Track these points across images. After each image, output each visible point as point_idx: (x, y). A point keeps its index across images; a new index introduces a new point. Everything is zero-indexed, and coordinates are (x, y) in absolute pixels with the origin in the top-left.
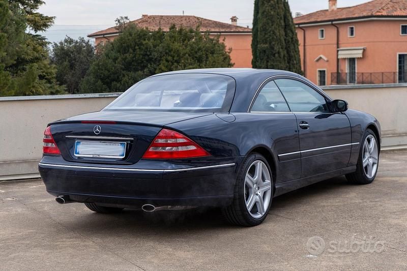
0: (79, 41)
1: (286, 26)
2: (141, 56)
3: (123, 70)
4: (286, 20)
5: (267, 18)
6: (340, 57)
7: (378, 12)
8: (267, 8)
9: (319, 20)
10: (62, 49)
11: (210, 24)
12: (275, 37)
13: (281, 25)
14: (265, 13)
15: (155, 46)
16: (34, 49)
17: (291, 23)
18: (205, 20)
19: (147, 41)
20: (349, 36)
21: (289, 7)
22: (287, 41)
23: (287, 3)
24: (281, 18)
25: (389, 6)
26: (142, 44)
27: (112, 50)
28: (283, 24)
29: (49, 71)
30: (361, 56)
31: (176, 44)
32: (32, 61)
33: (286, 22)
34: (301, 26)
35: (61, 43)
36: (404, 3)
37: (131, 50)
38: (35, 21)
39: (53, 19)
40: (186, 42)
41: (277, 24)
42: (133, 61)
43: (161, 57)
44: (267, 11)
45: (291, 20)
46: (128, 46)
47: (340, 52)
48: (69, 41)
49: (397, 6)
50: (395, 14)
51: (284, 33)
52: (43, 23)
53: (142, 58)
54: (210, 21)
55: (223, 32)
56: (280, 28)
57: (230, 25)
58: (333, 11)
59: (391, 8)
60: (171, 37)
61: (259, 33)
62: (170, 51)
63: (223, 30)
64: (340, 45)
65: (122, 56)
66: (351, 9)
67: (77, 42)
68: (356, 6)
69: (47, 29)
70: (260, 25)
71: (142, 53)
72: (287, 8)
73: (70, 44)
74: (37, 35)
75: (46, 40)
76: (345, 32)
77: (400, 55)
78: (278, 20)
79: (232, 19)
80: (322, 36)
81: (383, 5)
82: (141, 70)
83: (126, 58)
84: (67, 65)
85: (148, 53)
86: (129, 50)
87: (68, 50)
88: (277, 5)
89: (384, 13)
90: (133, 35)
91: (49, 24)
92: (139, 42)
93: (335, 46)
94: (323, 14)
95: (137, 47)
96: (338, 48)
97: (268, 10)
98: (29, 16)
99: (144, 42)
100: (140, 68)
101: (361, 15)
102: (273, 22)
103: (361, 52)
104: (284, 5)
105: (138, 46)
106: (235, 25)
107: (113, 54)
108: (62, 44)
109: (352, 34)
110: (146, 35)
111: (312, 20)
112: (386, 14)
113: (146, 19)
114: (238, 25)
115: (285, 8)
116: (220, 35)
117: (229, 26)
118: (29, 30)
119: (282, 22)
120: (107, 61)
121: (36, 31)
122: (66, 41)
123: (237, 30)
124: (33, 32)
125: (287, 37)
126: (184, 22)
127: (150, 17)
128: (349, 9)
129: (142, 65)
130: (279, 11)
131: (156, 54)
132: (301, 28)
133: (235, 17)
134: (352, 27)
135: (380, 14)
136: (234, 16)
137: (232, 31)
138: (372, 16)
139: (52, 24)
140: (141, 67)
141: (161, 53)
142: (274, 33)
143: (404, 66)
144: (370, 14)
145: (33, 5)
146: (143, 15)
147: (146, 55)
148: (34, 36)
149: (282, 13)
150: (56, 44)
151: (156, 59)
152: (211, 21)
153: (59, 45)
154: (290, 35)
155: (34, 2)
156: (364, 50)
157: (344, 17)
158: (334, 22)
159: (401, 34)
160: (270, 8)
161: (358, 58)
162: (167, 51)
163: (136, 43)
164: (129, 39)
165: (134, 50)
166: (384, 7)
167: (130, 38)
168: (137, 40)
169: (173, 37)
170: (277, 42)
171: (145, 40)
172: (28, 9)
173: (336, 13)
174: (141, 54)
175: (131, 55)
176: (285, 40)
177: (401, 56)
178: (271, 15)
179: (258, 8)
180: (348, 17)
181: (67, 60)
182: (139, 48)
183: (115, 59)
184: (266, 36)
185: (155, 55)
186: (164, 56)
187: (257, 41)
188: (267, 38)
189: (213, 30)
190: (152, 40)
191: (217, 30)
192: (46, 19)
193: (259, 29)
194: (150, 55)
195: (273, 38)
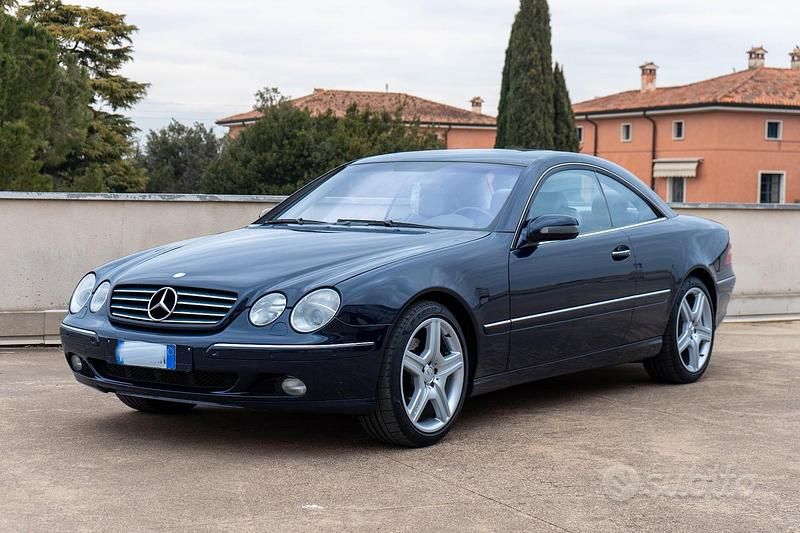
0: (194, 129)
1: (556, 114)
2: (293, 158)
3: (261, 181)
4: (558, 103)
5: (524, 98)
6: (656, 175)
7: (726, 96)
8: (524, 81)
9: (622, 107)
10: (164, 141)
11: (432, 109)
12: (537, 134)
13: (549, 113)
14: (521, 90)
15: (318, 141)
16: (108, 139)
17: (566, 109)
18: (425, 101)
19: (304, 132)
20: (674, 137)
21: (564, 81)
22: (558, 142)
23: (562, 73)
24: (549, 101)
25: (747, 86)
26: (295, 136)
27: (242, 145)
28: (552, 110)
29: (135, 179)
30: (694, 174)
31: (356, 138)
32: (102, 159)
33: (558, 108)
34: (590, 117)
35: (163, 132)
36: (775, 84)
37: (274, 146)
38: (112, 90)
39: (146, 88)
40: (374, 136)
41: (541, 111)
42: (277, 166)
43: (327, 160)
44: (523, 86)
45: (567, 104)
46: (270, 140)
47: (656, 166)
48: (178, 129)
49: (761, 87)
50: (757, 100)
51: (553, 128)
52: (126, 93)
53: (295, 162)
54: (433, 103)
55: (454, 124)
56: (546, 118)
57: (469, 112)
58: (648, 92)
59: (750, 92)
60: (348, 126)
61: (508, 125)
62: (344, 151)
63: (456, 121)
64: (657, 154)
65: (259, 155)
66: (680, 91)
67: (191, 131)
68: (691, 85)
69: (134, 106)
70: (511, 111)
71: (294, 151)
72: (561, 83)
73: (179, 134)
74: (117, 116)
75: (132, 125)
76: (667, 130)
77: (762, 175)
78: (543, 104)
79: (473, 102)
80: (628, 137)
81: (737, 85)
82: (291, 182)
83: (265, 159)
84: (169, 171)
85: (306, 153)
86: (271, 147)
87: (175, 144)
88: (542, 77)
89: (738, 99)
90: (281, 120)
91: (138, 95)
92: (290, 134)
93: (650, 154)
94: (631, 97)
95: (286, 142)
96: (654, 158)
97: (526, 84)
98: (102, 81)
99: (299, 134)
100: (289, 179)
101: (697, 101)
102: (533, 107)
103: (694, 166)
104: (556, 78)
105: (288, 139)
106: (478, 112)
107: (244, 152)
108: (165, 134)
109: (679, 134)
110: (303, 121)
111: (611, 107)
112: (740, 101)
113: (319, 96)
114: (483, 112)
115: (557, 82)
116: (450, 129)
117: (466, 114)
118: (101, 105)
119: (551, 107)
120: (231, 164)
121: (115, 108)
122: (172, 128)
123: (481, 122)
124: (109, 110)
125: (558, 134)
126: (387, 104)
127: (326, 93)
128: (676, 90)
129: (294, 173)
130: (545, 87)
131: (318, 154)
132: (591, 121)
133: (478, 98)
134: (680, 121)
135: (729, 100)
136: (477, 96)
137: (472, 122)
138: (715, 104)
139: (143, 95)
140: (292, 177)
141: (328, 153)
142: (535, 126)
143: (770, 195)
144: (711, 100)
145: (110, 62)
146: (316, 90)
147: (302, 155)
148: (110, 116)
149: (551, 92)
150: (153, 134)
151: (318, 164)
152: (435, 104)
153: (159, 135)
154: (564, 131)
155: (114, 56)
156: (700, 164)
157: (666, 103)
158: (648, 113)
159: (766, 138)
160: (529, 81)
161: (689, 178)
162: (340, 150)
163: (284, 134)
164: (272, 127)
165: (281, 146)
166: (739, 87)
167: (275, 124)
168: (287, 129)
169: (351, 125)
170: (540, 143)
171: (300, 129)
172: (102, 68)
173: (652, 97)
174: (294, 155)
175: (275, 154)
176: (555, 139)
177: (765, 177)
178: (530, 94)
179: (509, 81)
180: (673, 103)
181: (170, 162)
182: (290, 144)
183: (246, 162)
184: (521, 131)
185: (317, 156)
186: (333, 158)
187: (505, 140)
188: (522, 135)
189: (437, 120)
190: (313, 130)
191: (445, 120)
192: (133, 87)
193: (508, 120)
194: (309, 155)
195: (533, 135)
